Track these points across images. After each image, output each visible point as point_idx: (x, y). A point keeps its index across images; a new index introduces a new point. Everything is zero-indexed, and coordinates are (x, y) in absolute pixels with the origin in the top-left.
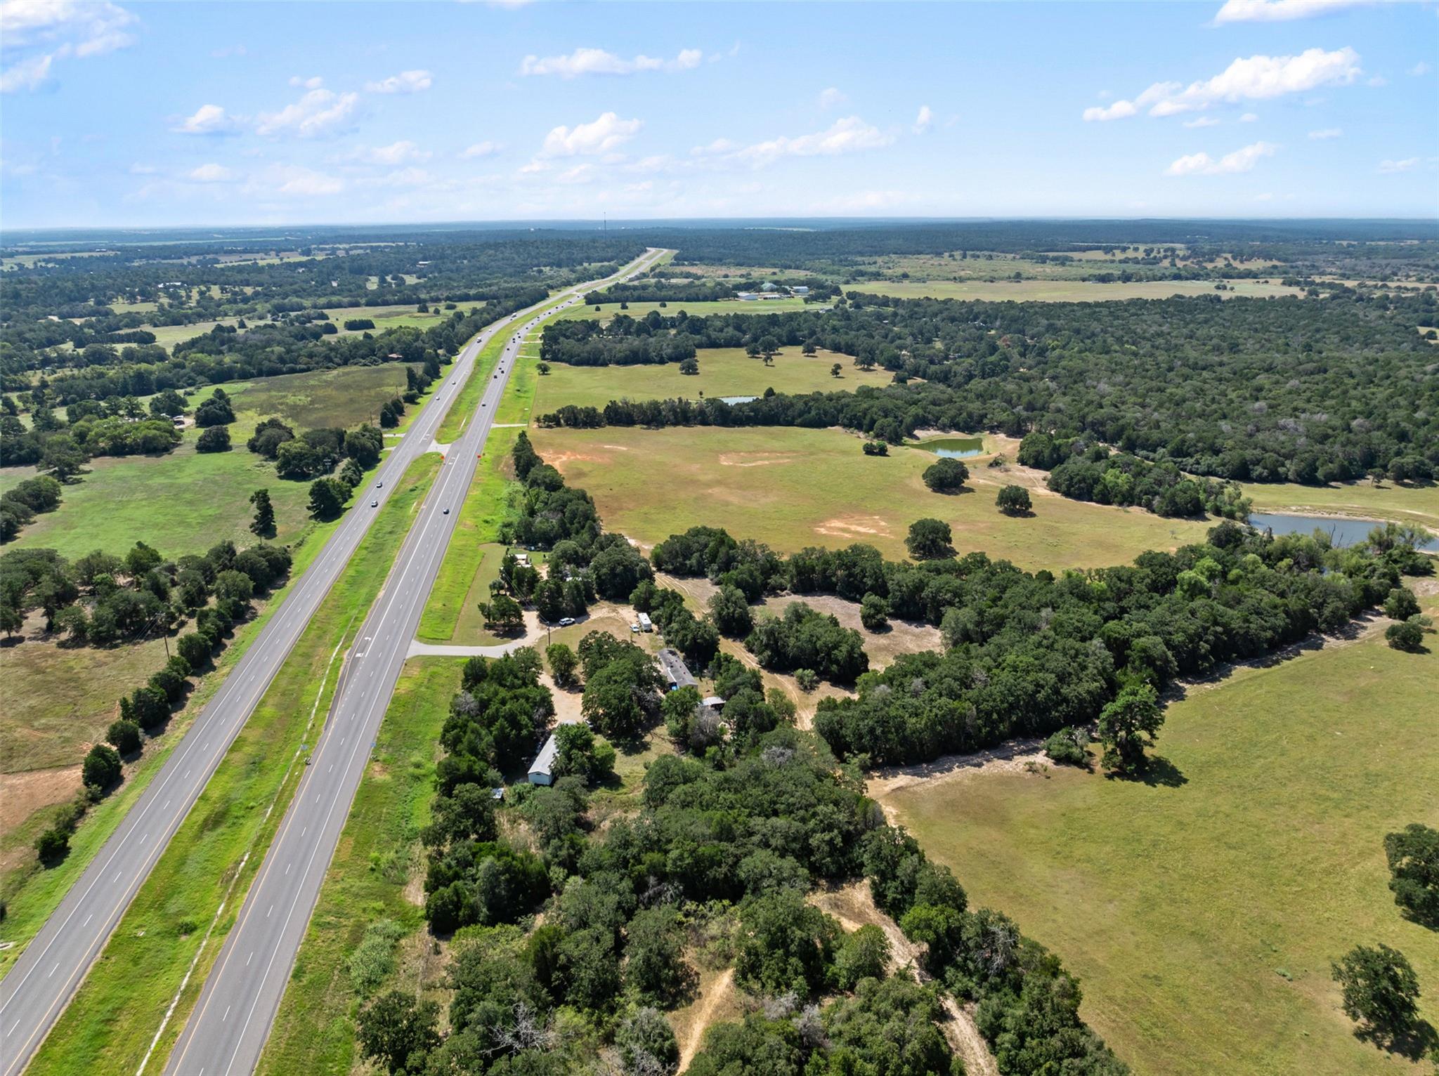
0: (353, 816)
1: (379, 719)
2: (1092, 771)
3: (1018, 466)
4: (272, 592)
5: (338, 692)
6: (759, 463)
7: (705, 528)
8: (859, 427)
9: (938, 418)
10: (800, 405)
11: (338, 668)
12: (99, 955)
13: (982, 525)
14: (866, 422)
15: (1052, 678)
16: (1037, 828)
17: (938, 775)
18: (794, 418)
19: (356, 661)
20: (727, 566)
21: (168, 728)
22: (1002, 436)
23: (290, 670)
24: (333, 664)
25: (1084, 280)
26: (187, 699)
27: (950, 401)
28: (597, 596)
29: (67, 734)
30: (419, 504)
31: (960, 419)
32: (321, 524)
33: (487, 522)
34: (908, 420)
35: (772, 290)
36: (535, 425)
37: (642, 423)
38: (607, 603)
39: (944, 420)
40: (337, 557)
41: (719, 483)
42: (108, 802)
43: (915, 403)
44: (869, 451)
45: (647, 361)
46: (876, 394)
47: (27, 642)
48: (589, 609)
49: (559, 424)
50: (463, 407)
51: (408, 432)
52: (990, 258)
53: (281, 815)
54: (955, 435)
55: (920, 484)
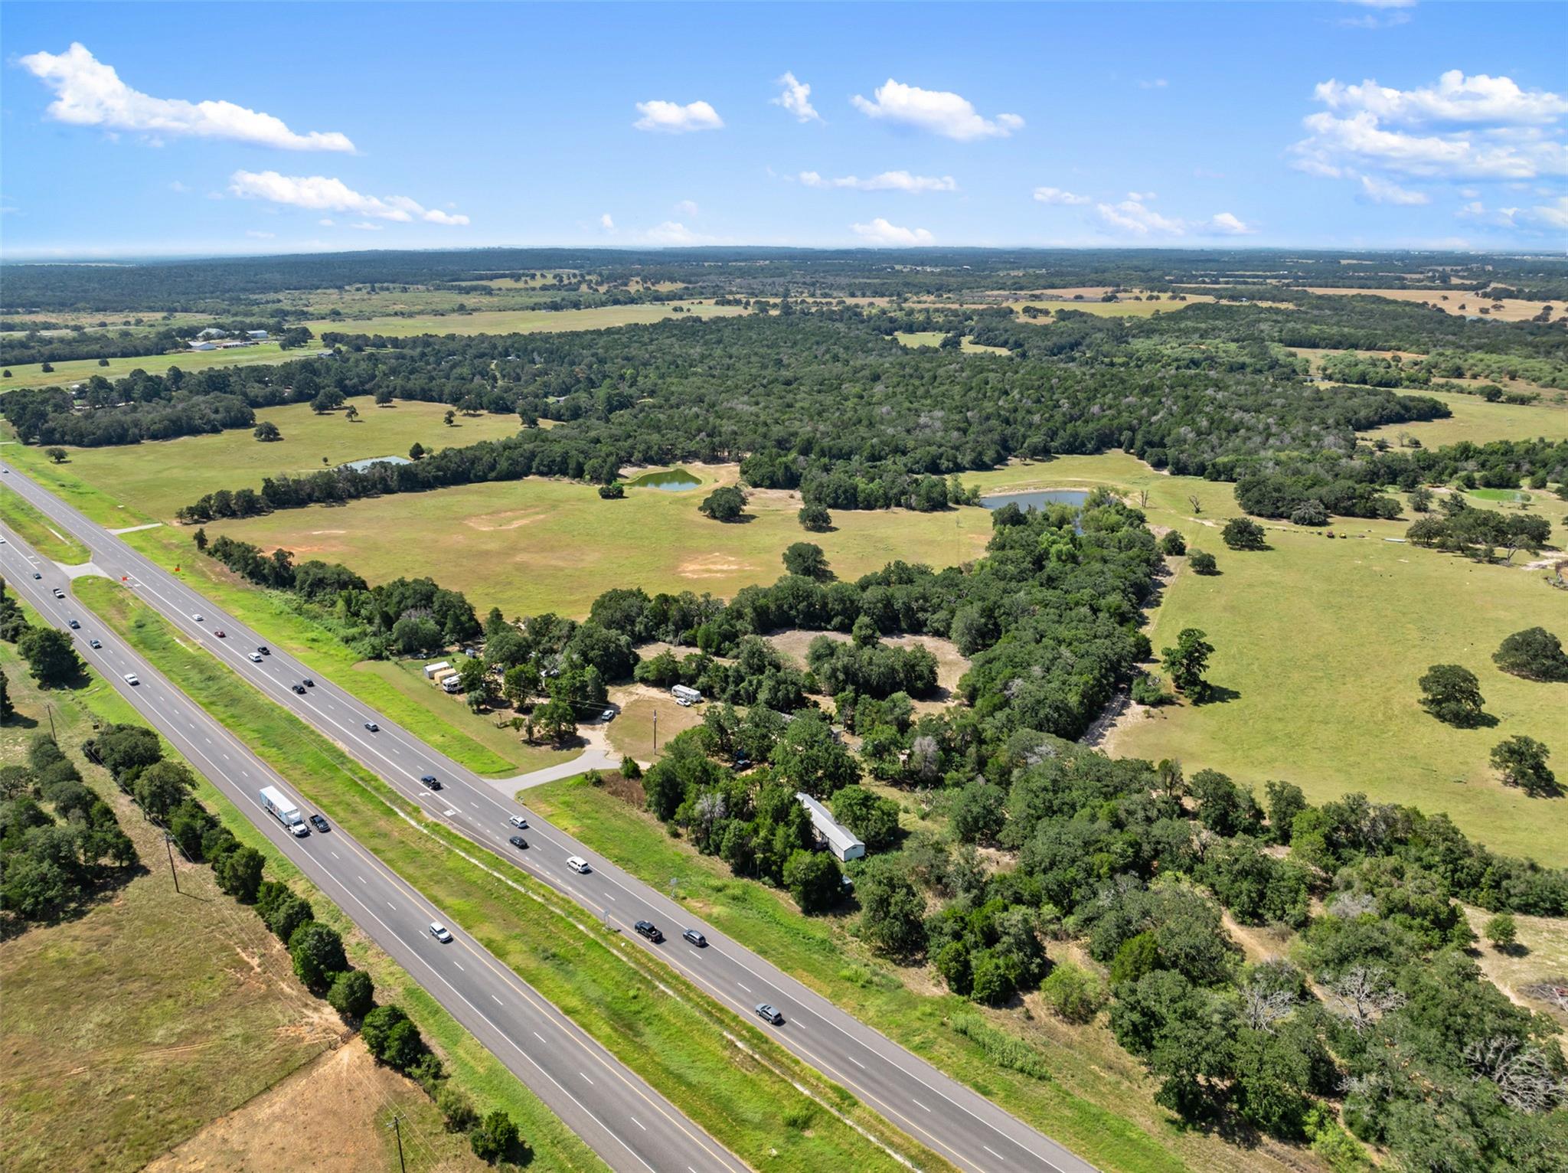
1: (606, 862)
2: (1179, 705)
5: (503, 855)
6: (519, 523)
9: (630, 455)
10: (488, 457)
14: (572, 465)
18: (485, 473)
19: (456, 819)
23: (393, 855)
24: (434, 831)
25: (533, 309)
31: (650, 453)
32: (79, 691)
33: (315, 641)
34: (612, 459)
35: (222, 337)
39: (637, 456)
42: (450, 1069)
43: (598, 441)
44: (605, 495)
45: (195, 431)
48: (609, 699)
52: (405, 290)
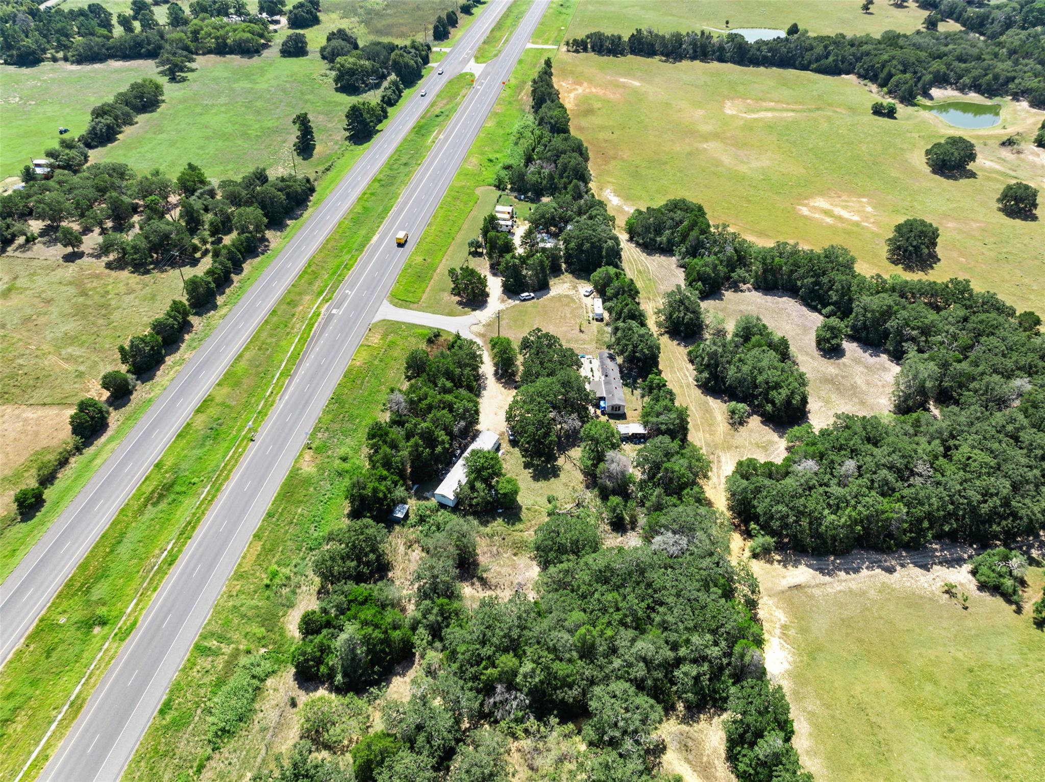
0: (270, 515)
1: (329, 394)
2: (1019, 611)
3: (1033, 147)
4: (289, 222)
5: (305, 353)
6: (762, 115)
7: (684, 201)
8: (874, 79)
9: (960, 77)
10: (819, 49)
11: (313, 324)
12: (22, 640)
13: (975, 225)
14: (882, 76)
15: (1005, 487)
16: (936, 683)
17: (842, 574)
18: (810, 63)
19: (330, 317)
20: (694, 252)
21: (158, 373)
22: (1024, 104)
23: (275, 319)
24: (311, 319)
26: (183, 341)
27: (979, 58)
28: (564, 266)
29: (82, 368)
30: (439, 133)
31: (983, 81)
32: (353, 147)
33: (490, 161)
34: (928, 77)
36: (565, 48)
37: (662, 54)
38: (570, 276)
39: (966, 80)
40: (353, 189)
41: (716, 136)
42: (89, 452)
43: (940, 57)
44: (878, 111)
46: (901, 42)
47: (85, 259)
48: (551, 282)
49: (585, 50)
50: (509, 22)
51: (455, 46)
53: (214, 497)
54: (974, 97)
55: (919, 160)
